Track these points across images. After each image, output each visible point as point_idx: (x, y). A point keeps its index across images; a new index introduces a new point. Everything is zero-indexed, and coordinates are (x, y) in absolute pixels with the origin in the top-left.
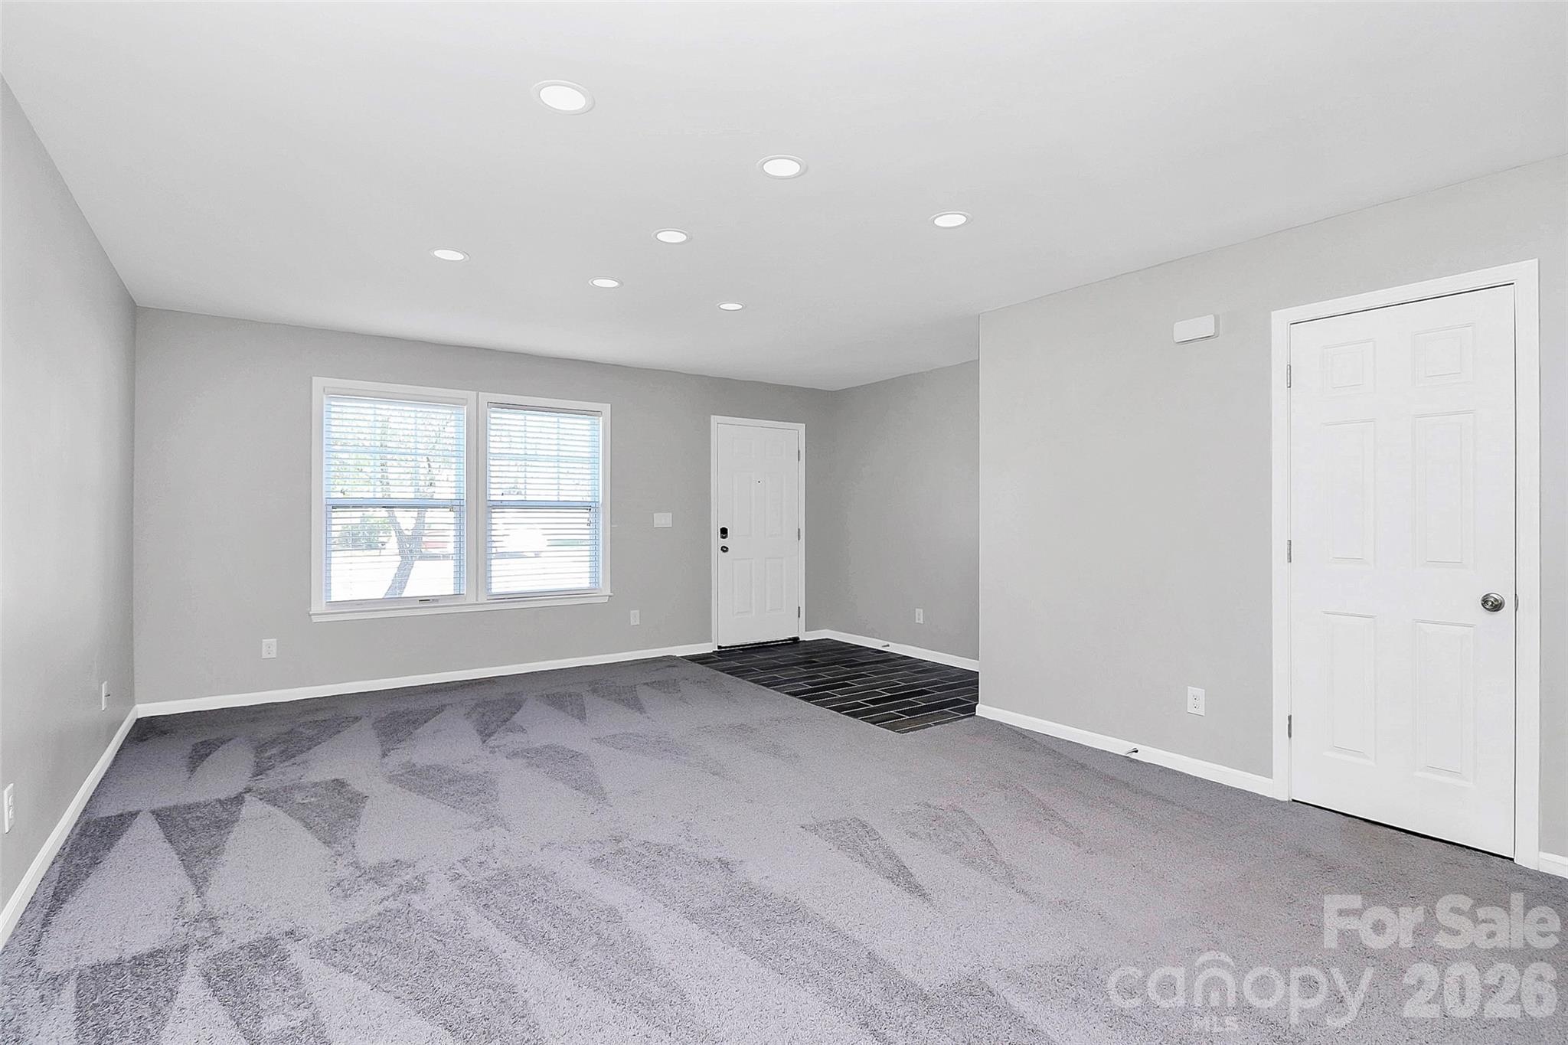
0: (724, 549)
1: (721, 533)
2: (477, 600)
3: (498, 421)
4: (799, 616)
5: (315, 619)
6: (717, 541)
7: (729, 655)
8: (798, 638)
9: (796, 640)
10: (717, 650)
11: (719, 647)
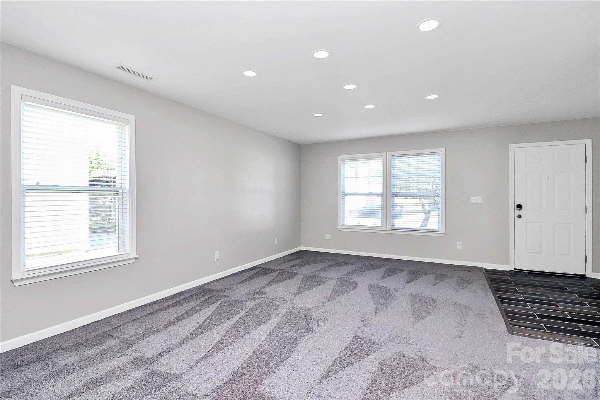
0: (520, 217)
1: (517, 207)
2: (387, 229)
3: (397, 162)
4: (586, 261)
5: (339, 230)
6: (513, 212)
7: (522, 275)
8: (585, 275)
9: (582, 277)
10: (514, 270)
11: (515, 269)
